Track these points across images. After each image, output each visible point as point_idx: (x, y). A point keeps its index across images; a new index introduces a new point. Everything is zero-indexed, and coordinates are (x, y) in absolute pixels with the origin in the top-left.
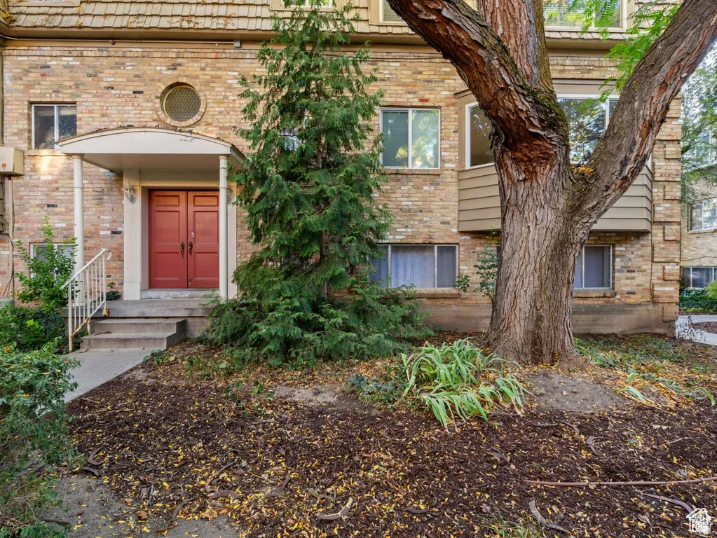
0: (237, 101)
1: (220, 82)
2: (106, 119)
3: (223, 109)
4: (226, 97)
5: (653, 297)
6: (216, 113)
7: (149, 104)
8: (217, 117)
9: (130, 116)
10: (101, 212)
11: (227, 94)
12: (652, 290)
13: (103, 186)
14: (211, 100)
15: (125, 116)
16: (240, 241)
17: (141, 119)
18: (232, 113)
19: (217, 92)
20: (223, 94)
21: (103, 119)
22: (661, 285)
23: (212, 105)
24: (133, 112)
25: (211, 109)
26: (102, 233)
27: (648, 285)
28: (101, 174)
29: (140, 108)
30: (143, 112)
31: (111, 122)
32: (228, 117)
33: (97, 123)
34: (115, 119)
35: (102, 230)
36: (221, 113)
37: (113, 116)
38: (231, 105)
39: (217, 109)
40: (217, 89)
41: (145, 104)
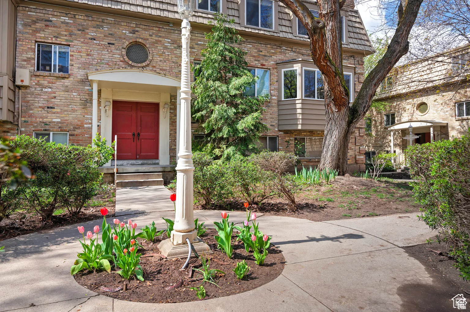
0: (170, 56)
1: (161, 44)
2: (90, 57)
3: (162, 59)
4: (164, 53)
5: (356, 161)
6: (158, 61)
7: (118, 52)
8: (159, 63)
9: (106, 57)
10: (85, 113)
11: (165, 51)
12: (355, 158)
13: (87, 97)
14: (156, 54)
15: (102, 56)
16: (171, 132)
17: (113, 60)
18: (167, 62)
19: (159, 49)
20: (162, 51)
21: (88, 57)
22: (359, 155)
23: (156, 56)
24: (108, 55)
25: (155, 58)
26: (85, 126)
27: (354, 156)
28: (86, 90)
29: (112, 53)
30: (114, 56)
31: (93, 59)
32: (165, 64)
33: (84, 59)
34: (96, 58)
35: (86, 124)
36: (161, 61)
37: (94, 56)
38: (167, 57)
39: (159, 59)
40: (158, 48)
41: (115, 51)
